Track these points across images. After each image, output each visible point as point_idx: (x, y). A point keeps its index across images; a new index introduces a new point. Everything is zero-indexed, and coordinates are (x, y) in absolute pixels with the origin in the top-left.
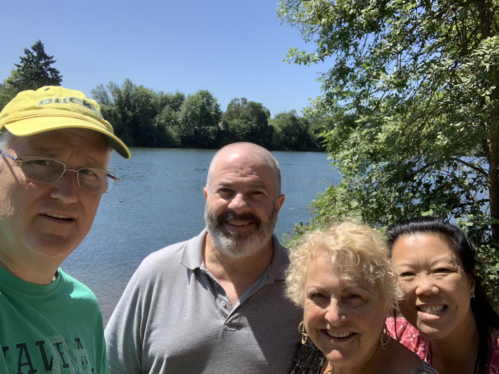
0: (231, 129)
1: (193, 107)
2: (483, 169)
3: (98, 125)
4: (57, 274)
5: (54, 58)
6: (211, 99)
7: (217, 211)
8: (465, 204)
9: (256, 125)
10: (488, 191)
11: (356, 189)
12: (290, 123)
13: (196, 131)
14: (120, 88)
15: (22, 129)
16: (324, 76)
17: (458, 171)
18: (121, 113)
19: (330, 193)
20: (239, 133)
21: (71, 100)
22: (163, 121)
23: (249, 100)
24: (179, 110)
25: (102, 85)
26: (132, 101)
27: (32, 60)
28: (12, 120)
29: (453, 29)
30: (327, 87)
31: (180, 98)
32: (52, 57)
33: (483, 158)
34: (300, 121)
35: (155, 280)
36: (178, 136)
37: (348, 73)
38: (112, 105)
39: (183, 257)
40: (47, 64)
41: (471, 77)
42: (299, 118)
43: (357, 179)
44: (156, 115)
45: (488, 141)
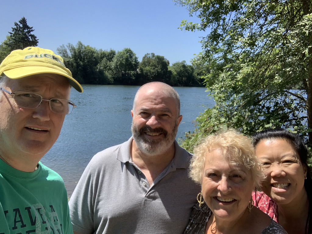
0: (145, 73)
1: (121, 59)
2: (303, 98)
3: (62, 71)
4: (38, 166)
5: (33, 28)
6: (132, 54)
7: (139, 126)
8: (292, 120)
9: (161, 70)
10: (306, 111)
11: (224, 110)
12: (182, 69)
13: (123, 74)
14: (75, 47)
15: (14, 74)
16: (204, 39)
17: (287, 98)
18: (76, 63)
19: (207, 113)
20: (150, 75)
21: (45, 55)
22: (102, 68)
23: (156, 55)
24: (112, 61)
25: (63, 45)
26: (82, 55)
27: (20, 30)
28: (8, 68)
29: (286, 9)
30: (206, 46)
31: (113, 53)
32: (32, 28)
33: (304, 90)
34: (188, 68)
35: (101, 169)
36: (112, 77)
37: (219, 37)
38: (70, 58)
39: (118, 155)
40: (29, 32)
41: (296, 40)
42: (187, 65)
43: (224, 104)
44: (98, 64)
45: (307, 80)
